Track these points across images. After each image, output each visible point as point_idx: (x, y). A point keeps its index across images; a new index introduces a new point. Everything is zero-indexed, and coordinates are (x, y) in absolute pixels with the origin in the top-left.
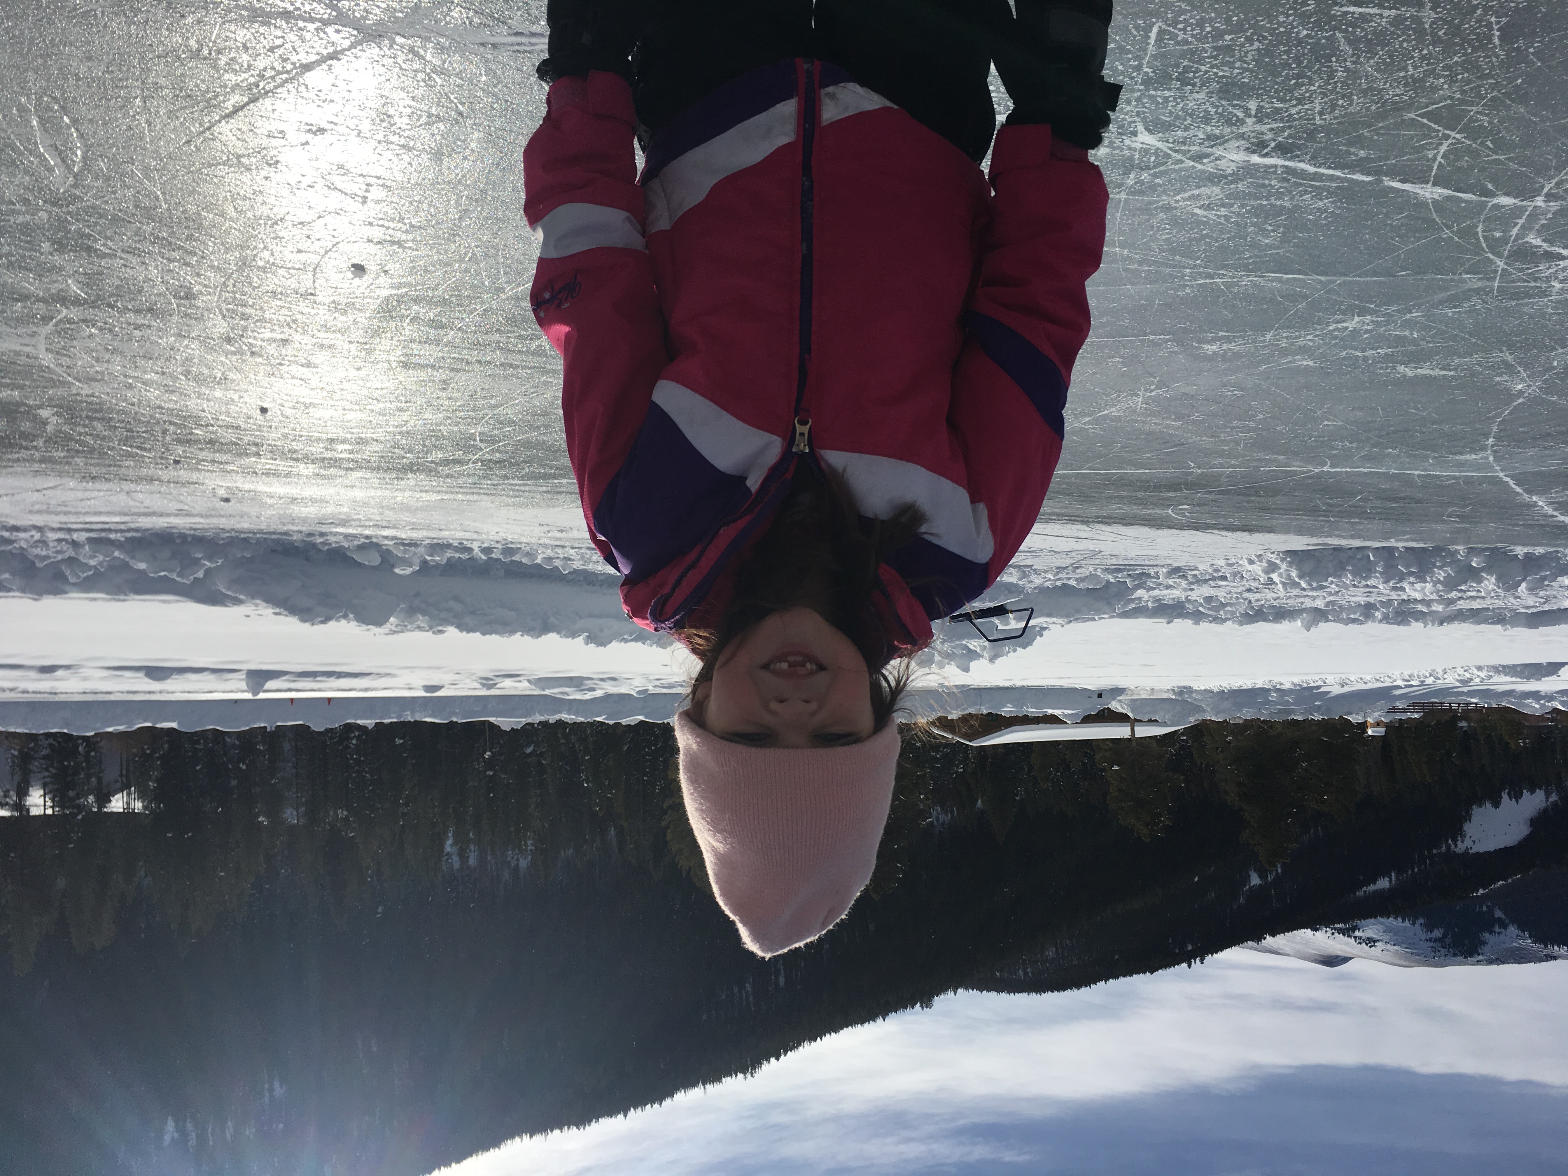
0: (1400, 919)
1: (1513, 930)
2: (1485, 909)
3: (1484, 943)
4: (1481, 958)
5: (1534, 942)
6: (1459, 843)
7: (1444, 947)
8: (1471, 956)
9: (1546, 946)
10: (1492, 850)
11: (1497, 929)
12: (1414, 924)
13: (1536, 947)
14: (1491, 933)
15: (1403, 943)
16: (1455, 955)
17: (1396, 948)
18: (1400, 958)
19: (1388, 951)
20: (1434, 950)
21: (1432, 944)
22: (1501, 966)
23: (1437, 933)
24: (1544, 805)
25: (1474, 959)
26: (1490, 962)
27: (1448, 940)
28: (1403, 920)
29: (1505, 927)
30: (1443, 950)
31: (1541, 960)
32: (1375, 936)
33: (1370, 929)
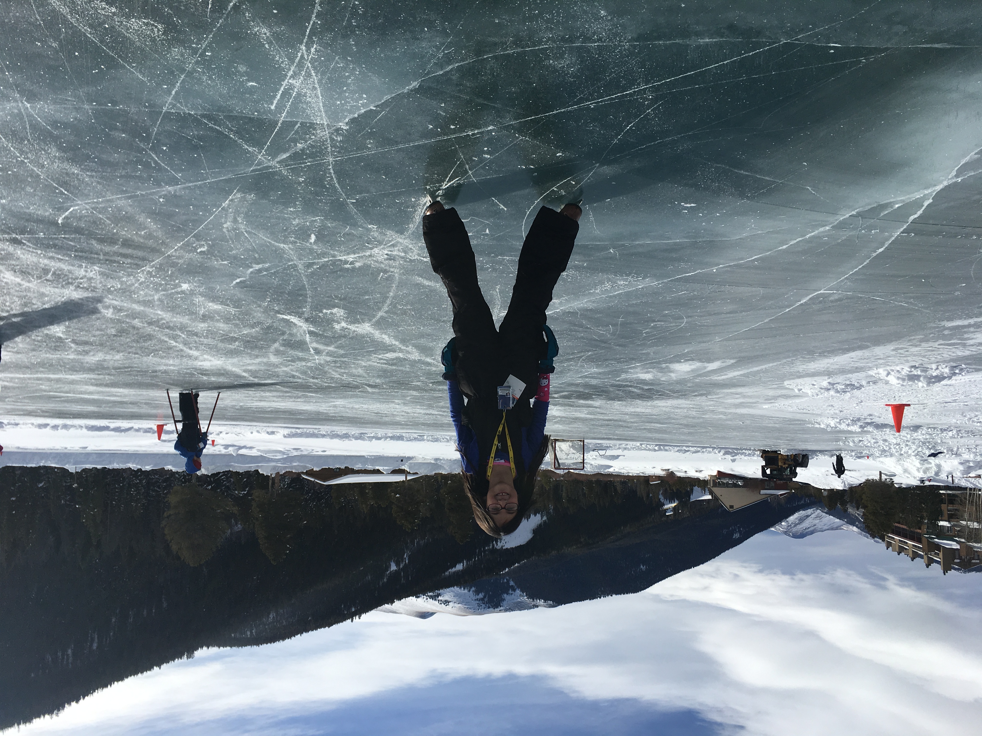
0: (462, 589)
1: (518, 592)
2: (505, 581)
3: (504, 600)
4: (502, 608)
5: (528, 598)
6: (499, 543)
7: (484, 604)
8: (497, 607)
9: (533, 600)
10: (514, 547)
11: (510, 592)
12: (469, 591)
13: (529, 601)
14: (507, 594)
15: (463, 602)
16: (489, 608)
17: (460, 605)
18: (461, 611)
19: (455, 607)
20: (479, 605)
21: (478, 602)
22: (512, 612)
23: (481, 596)
24: (540, 522)
25: (498, 609)
26: (506, 610)
27: (486, 600)
28: (464, 589)
29: (514, 590)
30: (483, 605)
31: (531, 608)
32: (449, 599)
33: (447, 594)
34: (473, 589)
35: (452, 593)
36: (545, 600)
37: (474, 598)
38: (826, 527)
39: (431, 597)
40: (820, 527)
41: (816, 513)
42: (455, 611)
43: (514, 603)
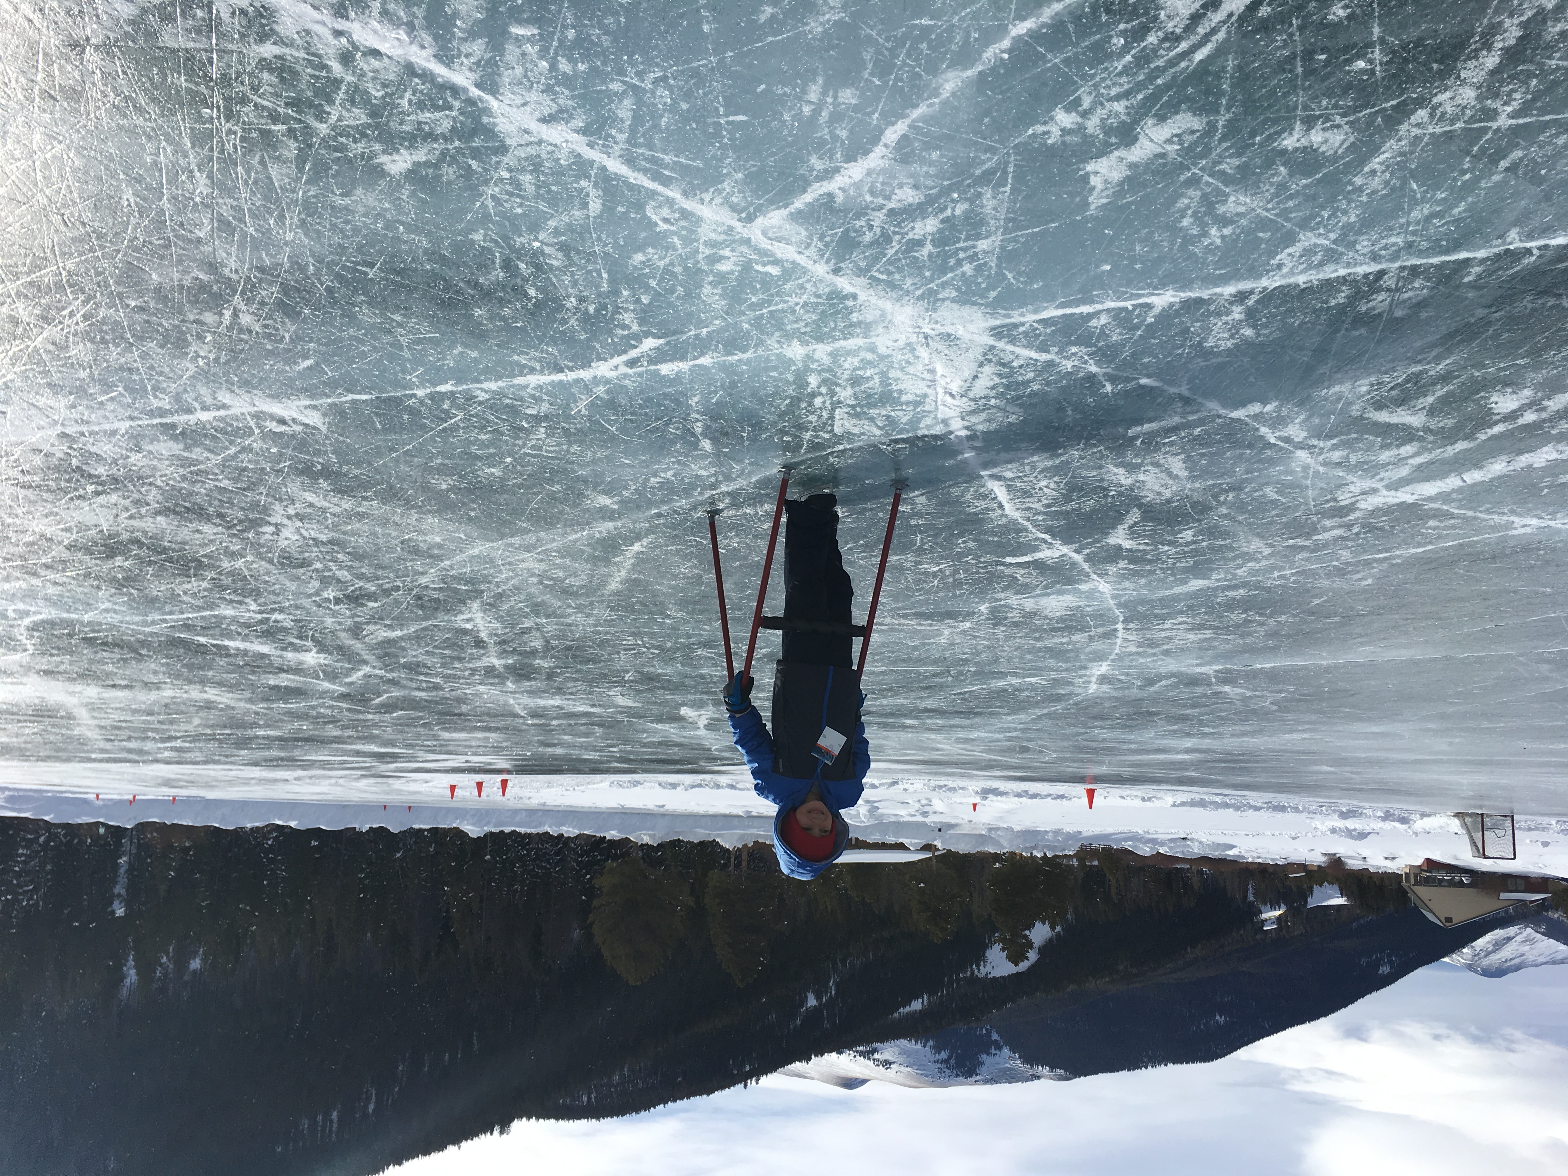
3: (982, 1064)
11: (993, 1051)
13: (1025, 1067)
20: (941, 1071)
22: (995, 1085)
25: (973, 1079)
26: (986, 1082)
31: (1027, 1080)
34: (931, 1043)
35: (896, 1049)
36: (1052, 1068)
37: (933, 1058)
38: (1541, 959)
39: (862, 1054)
40: (1532, 958)
41: (1525, 934)
42: (900, 1078)
43: (1000, 1070)
